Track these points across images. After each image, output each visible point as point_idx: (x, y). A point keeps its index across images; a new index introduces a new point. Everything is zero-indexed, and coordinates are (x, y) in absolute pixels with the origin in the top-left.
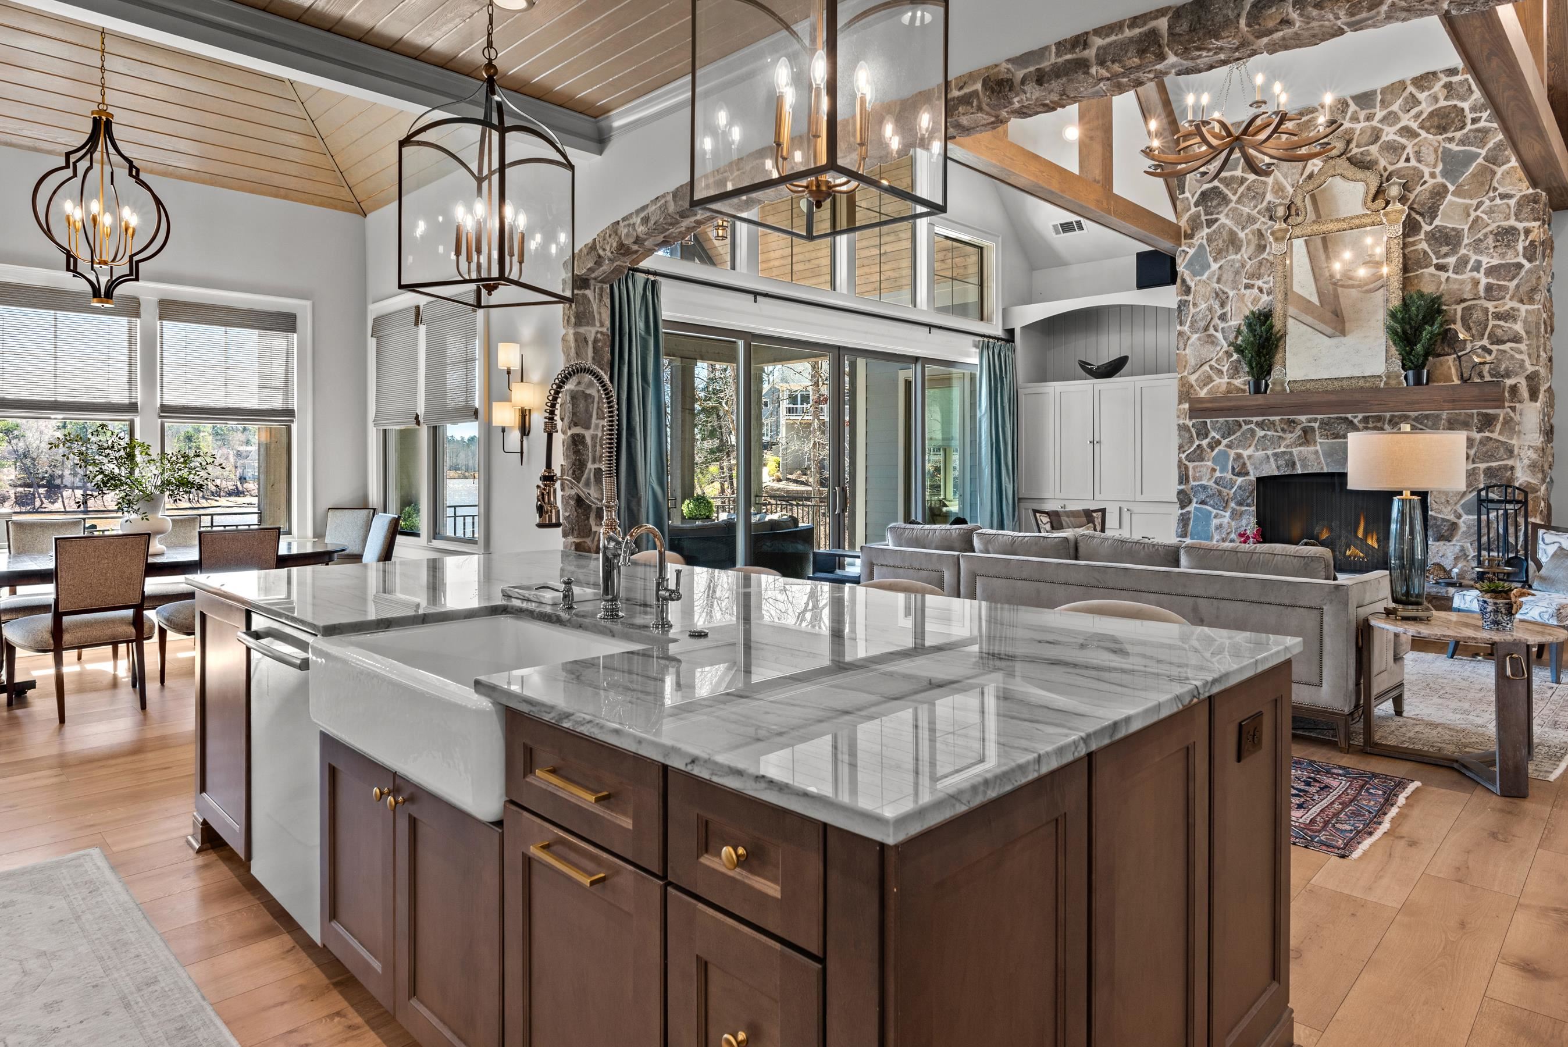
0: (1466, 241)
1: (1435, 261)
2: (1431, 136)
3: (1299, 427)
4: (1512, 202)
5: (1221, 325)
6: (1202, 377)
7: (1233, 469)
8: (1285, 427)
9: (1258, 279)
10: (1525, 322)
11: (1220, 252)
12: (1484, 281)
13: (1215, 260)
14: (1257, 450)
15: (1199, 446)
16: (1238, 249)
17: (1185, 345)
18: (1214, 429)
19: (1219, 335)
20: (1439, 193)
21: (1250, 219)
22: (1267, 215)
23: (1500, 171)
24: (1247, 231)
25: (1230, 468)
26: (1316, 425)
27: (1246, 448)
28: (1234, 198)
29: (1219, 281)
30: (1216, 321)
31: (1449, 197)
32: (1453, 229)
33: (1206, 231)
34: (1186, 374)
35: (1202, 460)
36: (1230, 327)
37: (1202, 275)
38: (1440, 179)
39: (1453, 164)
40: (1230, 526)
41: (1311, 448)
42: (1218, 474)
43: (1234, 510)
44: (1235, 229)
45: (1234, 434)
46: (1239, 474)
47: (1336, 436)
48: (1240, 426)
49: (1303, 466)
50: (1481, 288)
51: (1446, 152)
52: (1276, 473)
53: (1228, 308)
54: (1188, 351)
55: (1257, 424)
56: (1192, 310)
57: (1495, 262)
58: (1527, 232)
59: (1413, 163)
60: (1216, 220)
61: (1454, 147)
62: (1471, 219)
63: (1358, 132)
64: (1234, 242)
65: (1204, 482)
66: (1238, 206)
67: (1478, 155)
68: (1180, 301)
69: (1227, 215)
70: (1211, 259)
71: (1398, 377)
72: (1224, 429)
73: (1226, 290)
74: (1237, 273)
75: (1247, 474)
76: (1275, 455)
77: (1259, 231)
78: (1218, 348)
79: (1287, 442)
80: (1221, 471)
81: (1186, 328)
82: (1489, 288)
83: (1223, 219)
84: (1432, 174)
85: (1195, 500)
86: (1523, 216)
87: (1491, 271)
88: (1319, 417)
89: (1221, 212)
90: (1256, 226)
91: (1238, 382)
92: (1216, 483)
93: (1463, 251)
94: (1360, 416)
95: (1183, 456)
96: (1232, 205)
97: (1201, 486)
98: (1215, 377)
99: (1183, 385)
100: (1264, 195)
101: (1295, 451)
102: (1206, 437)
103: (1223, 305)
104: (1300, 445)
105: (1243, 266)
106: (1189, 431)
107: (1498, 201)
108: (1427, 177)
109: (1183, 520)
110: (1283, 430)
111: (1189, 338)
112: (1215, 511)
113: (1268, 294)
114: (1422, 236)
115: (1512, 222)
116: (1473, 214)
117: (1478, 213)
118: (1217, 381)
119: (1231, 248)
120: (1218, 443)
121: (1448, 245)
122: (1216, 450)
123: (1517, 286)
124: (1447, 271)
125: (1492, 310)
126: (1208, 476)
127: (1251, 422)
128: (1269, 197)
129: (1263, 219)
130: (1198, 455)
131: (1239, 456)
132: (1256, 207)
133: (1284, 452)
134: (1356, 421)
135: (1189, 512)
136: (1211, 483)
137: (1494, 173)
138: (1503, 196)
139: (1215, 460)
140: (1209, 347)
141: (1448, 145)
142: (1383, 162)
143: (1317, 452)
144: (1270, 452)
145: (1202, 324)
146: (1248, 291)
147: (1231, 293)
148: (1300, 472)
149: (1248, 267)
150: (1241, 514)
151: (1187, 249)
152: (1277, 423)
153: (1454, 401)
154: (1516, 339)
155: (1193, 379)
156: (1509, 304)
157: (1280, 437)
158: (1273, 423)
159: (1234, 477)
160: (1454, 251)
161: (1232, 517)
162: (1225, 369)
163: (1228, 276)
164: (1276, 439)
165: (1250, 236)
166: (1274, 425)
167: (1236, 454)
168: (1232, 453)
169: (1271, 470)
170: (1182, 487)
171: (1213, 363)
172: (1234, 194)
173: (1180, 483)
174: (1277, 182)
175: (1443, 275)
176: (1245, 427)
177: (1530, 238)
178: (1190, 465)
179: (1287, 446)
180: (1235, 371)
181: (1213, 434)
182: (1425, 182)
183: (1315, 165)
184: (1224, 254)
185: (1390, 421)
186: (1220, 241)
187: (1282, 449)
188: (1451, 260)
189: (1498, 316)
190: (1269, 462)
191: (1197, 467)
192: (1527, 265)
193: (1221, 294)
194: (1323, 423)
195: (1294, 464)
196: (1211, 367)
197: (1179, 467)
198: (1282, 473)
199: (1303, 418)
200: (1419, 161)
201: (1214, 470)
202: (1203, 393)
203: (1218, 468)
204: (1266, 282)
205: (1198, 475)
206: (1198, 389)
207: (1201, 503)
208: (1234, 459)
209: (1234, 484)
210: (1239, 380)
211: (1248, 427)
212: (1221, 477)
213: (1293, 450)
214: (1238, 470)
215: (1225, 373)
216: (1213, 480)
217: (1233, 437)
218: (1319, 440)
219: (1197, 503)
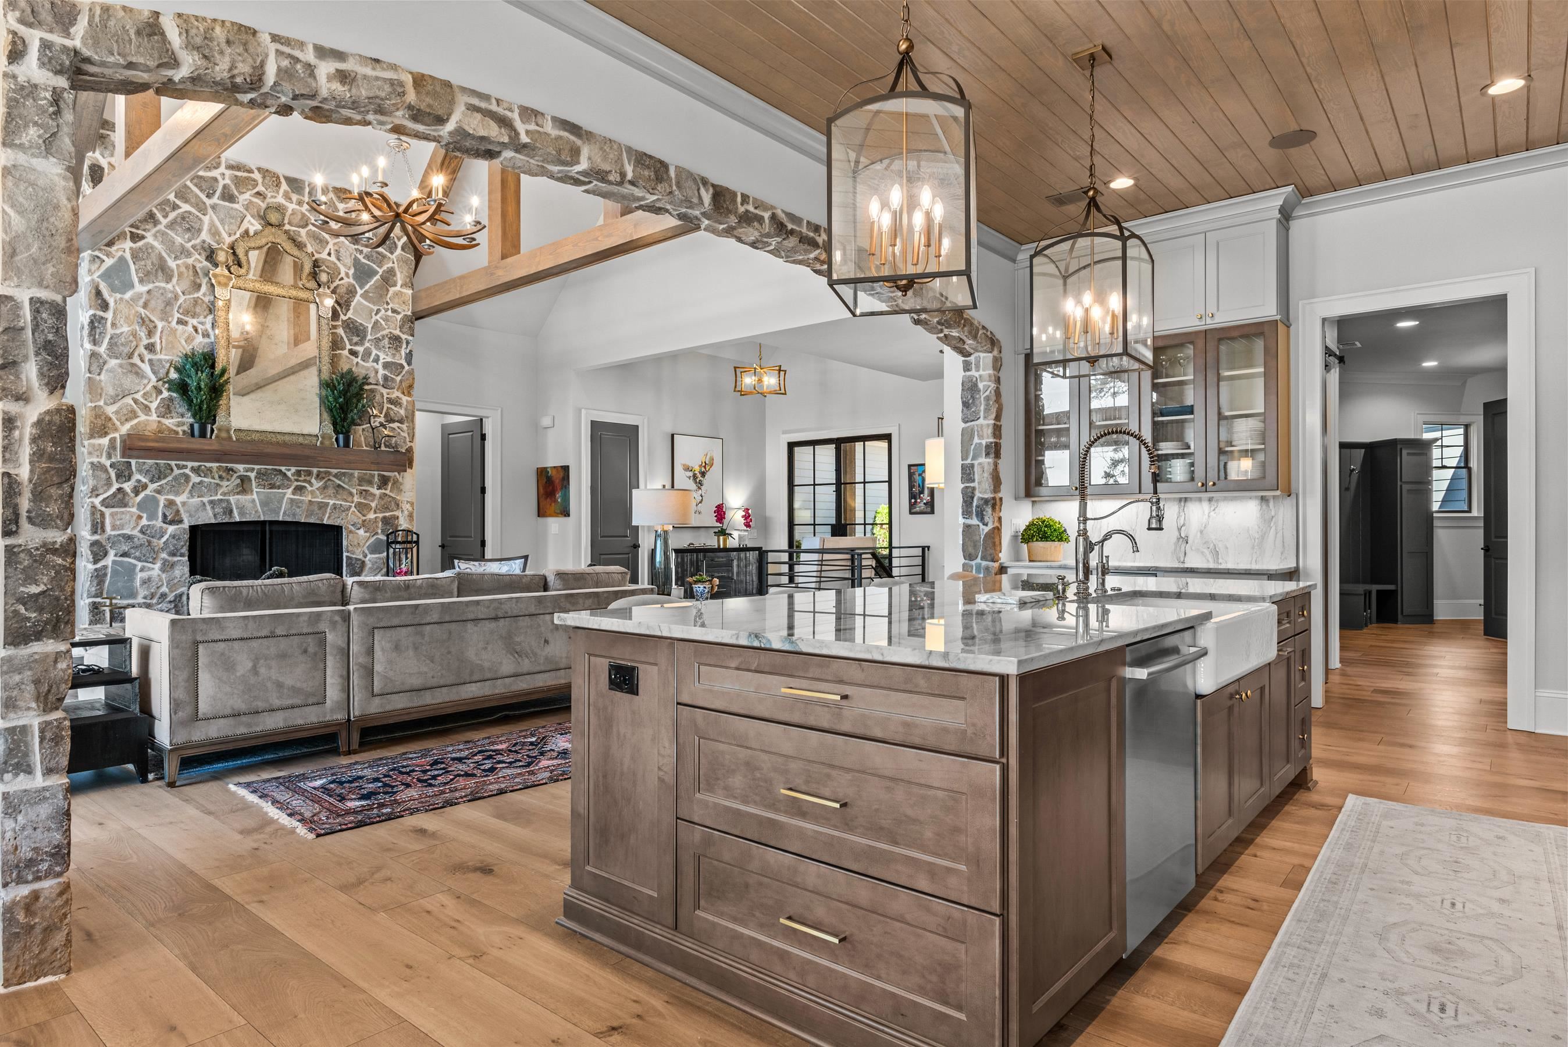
0: (369, 337)
1: (348, 347)
2: (347, 242)
3: (235, 475)
4: (399, 317)
5: (147, 356)
6: (125, 411)
7: (165, 516)
8: (224, 475)
9: (193, 317)
10: (406, 409)
11: (148, 274)
12: (382, 372)
13: (141, 281)
14: (192, 496)
15: (119, 490)
16: (169, 279)
17: (101, 369)
18: (140, 471)
19: (146, 368)
20: (351, 292)
21: (184, 252)
22: (204, 255)
23: (392, 290)
24: (179, 262)
25: (160, 514)
26: (252, 475)
27: (177, 494)
28: (164, 222)
29: (145, 306)
30: (142, 349)
31: (358, 297)
32: (361, 324)
33: (128, 244)
34: (101, 403)
35: (125, 506)
36: (160, 360)
37: (124, 293)
38: (351, 280)
39: (363, 274)
40: (161, 580)
41: (248, 497)
42: (144, 522)
43: (165, 561)
44: (164, 254)
45: (165, 478)
46: (172, 523)
47: (272, 486)
48: (172, 470)
49: (241, 514)
50: (380, 376)
51: (356, 259)
52: (213, 521)
53: (156, 339)
54: (102, 377)
55: (193, 469)
56: (110, 331)
57: (389, 359)
58: (408, 343)
59: (333, 258)
60: (143, 237)
61: (361, 257)
62: (373, 320)
63: (290, 211)
64: (162, 270)
65: (127, 531)
66: (169, 232)
67: (376, 273)
68: (94, 315)
69: (155, 236)
70: (136, 280)
71: (331, 438)
72: (154, 471)
73: (153, 318)
74: (168, 303)
75: (181, 521)
76: (211, 502)
77: (194, 267)
78: (146, 381)
79: (224, 489)
80: (149, 519)
81: (102, 349)
82: (386, 378)
83: (150, 239)
84: (346, 275)
85: (112, 553)
86: (404, 330)
87: (386, 365)
88: (257, 467)
89: (149, 230)
90: (190, 261)
91: (169, 422)
92: (142, 532)
93: (367, 345)
94: (293, 469)
95: (97, 501)
96: (161, 227)
97: (124, 536)
98: (140, 413)
99: (97, 416)
100: (200, 231)
101: (233, 499)
102: (129, 479)
103: (150, 334)
104: (238, 493)
105: (176, 298)
106: (106, 471)
107: (389, 313)
108: (343, 275)
109: (97, 576)
110: (220, 477)
111: (105, 363)
112: (140, 565)
113: (204, 336)
114: (340, 323)
115: (397, 332)
116: (374, 318)
117: (378, 317)
118: (143, 417)
119: (160, 273)
120: (145, 487)
121: (358, 336)
122: (142, 495)
123: (401, 381)
124: (357, 357)
125: (386, 396)
126: (132, 524)
127: (185, 467)
128: (205, 235)
129: (198, 257)
130: (119, 500)
131: (171, 503)
132: (189, 240)
133: (222, 500)
134: (289, 474)
135: (105, 567)
136: (136, 532)
137: (388, 290)
138: (394, 311)
139: (141, 506)
140: (131, 377)
141: (358, 255)
142: (310, 249)
143: (253, 501)
144: (205, 500)
145: (126, 350)
146: (180, 327)
147: (160, 325)
148: (238, 519)
149: (181, 301)
150: (173, 565)
151: (104, 258)
152: (215, 469)
153: (378, 463)
154: (401, 422)
155: (110, 410)
156: (396, 394)
157: (218, 485)
158: (210, 470)
159: (165, 526)
160: (361, 343)
161: (163, 570)
162: (153, 406)
163: (157, 303)
164: (213, 486)
165: (183, 269)
166: (211, 472)
167: (166, 500)
168: (162, 499)
169: (207, 517)
170: (96, 537)
171: (138, 396)
172: (165, 216)
173: (94, 532)
174: (212, 225)
175: (355, 360)
176: (176, 472)
177: (409, 348)
178: (107, 512)
179: (224, 494)
180: (167, 409)
181: (137, 476)
182: (342, 279)
183: (252, 224)
184: (152, 277)
185: (318, 476)
186: (149, 263)
187: (219, 497)
188: (360, 349)
189: (391, 401)
190: (205, 509)
191: (116, 513)
192: (407, 367)
193: (148, 322)
194: (260, 475)
195: (231, 511)
196: (135, 401)
197: (93, 514)
198: (219, 520)
199: (240, 467)
200: (339, 260)
201: (140, 517)
202: (125, 429)
203: (145, 515)
204: (202, 323)
205: (118, 523)
206: (118, 423)
207: (121, 556)
208: (165, 506)
209: (165, 532)
210: (171, 421)
211: (182, 471)
212: (149, 526)
213: (231, 498)
214: (169, 518)
215: (153, 411)
216: (139, 528)
217: (163, 482)
218: (255, 490)
219: (116, 555)
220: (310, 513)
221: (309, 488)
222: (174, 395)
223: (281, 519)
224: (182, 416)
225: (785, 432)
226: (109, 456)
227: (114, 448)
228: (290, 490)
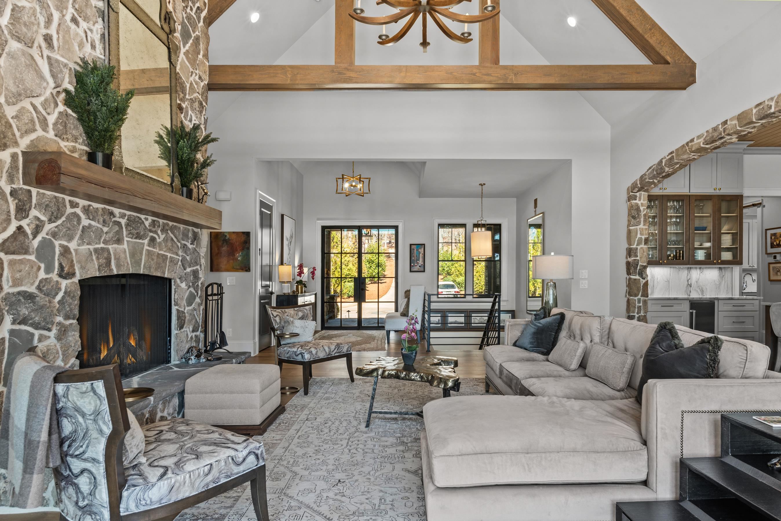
0: (188, 96)
3: (114, 220)
4: (202, 84)
5: (46, 52)
6: (24, 118)
7: (61, 267)
8: (106, 218)
14: (83, 243)
15: (20, 228)
18: (39, 205)
19: (45, 66)
23: (199, 57)
25: (56, 265)
26: (123, 222)
27: (70, 239)
30: (41, 39)
32: (184, 82)
35: (24, 251)
36: (57, 60)
39: (185, 33)
40: (56, 351)
41: (121, 247)
42: (42, 275)
43: (60, 326)
45: (60, 218)
46: (66, 276)
47: (136, 236)
48: (66, 207)
49: (118, 266)
51: (183, 17)
52: (97, 274)
53: (53, 31)
57: (197, 122)
65: (25, 288)
67: (191, 36)
71: (180, 191)
72: (51, 207)
75: (73, 275)
76: (96, 250)
78: (44, 84)
79: (106, 236)
80: (46, 270)
85: (10, 319)
86: (204, 97)
88: (127, 213)
91: (65, 145)
92: (40, 288)
94: (150, 219)
97: (22, 294)
98: (38, 125)
101: (112, 248)
102: (28, 215)
103: (48, 22)
104: (115, 242)
106: (6, 200)
107: (197, 78)
110: (103, 221)
111: (6, 42)
112: (37, 333)
115: (201, 98)
116: (190, 79)
117: (192, 79)
118: (40, 133)
120: (42, 226)
122: (39, 238)
124: (182, 113)
126: (31, 277)
127: (78, 205)
130: (18, 242)
131: (66, 251)
133: (102, 249)
134: (147, 223)
136: (35, 289)
137: (197, 56)
138: (200, 77)
139: (39, 253)
140: (31, 74)
141: (183, 14)
143: (125, 251)
144: (92, 247)
145: (26, 33)
146: (74, 26)
147: (56, 16)
148: (115, 272)
152: (100, 212)
155: (11, 113)
157: (101, 230)
158: (96, 211)
159: (60, 280)
161: (59, 338)
162: (52, 119)
164: (98, 232)
166: (97, 214)
167: (61, 246)
168: (58, 245)
169: (93, 269)
171: (38, 102)
176: (70, 210)
177: (206, 115)
178: (8, 259)
179: (105, 242)
180: (63, 127)
181: (34, 213)
185: (162, 227)
187: (102, 245)
188: (183, 106)
190: (92, 259)
191: (17, 262)
194: (129, 222)
195: (110, 262)
196: (35, 107)
199: (116, 211)
200: (175, 11)
201: (38, 268)
202: (24, 143)
203: (42, 266)
204: (91, 30)
205: (18, 275)
206: (17, 134)
207: (19, 323)
208: (61, 254)
209: (60, 289)
210: (66, 144)
211: (73, 210)
212: (47, 279)
213: (110, 247)
214: (66, 269)
215: (51, 126)
216: (37, 283)
217: (59, 222)
218: (126, 239)
219: (14, 322)
220: (159, 267)
221: (158, 240)
222: (70, 111)
223: (141, 272)
224: (76, 140)
225: (318, 219)
226: (11, 179)
227: (17, 168)
228: (146, 241)
